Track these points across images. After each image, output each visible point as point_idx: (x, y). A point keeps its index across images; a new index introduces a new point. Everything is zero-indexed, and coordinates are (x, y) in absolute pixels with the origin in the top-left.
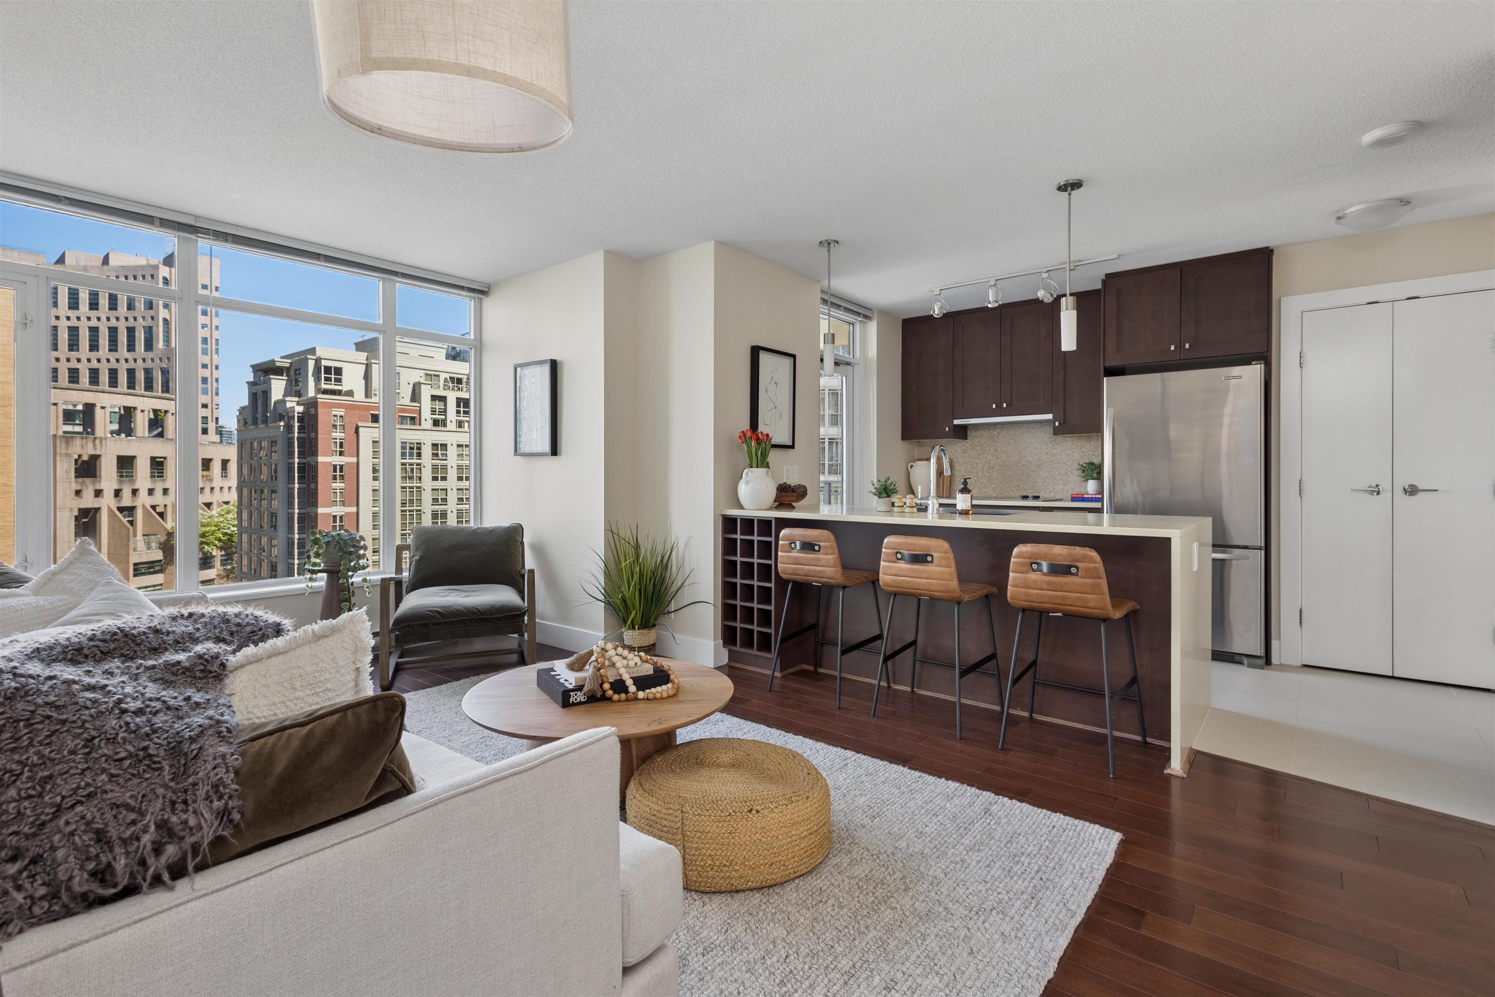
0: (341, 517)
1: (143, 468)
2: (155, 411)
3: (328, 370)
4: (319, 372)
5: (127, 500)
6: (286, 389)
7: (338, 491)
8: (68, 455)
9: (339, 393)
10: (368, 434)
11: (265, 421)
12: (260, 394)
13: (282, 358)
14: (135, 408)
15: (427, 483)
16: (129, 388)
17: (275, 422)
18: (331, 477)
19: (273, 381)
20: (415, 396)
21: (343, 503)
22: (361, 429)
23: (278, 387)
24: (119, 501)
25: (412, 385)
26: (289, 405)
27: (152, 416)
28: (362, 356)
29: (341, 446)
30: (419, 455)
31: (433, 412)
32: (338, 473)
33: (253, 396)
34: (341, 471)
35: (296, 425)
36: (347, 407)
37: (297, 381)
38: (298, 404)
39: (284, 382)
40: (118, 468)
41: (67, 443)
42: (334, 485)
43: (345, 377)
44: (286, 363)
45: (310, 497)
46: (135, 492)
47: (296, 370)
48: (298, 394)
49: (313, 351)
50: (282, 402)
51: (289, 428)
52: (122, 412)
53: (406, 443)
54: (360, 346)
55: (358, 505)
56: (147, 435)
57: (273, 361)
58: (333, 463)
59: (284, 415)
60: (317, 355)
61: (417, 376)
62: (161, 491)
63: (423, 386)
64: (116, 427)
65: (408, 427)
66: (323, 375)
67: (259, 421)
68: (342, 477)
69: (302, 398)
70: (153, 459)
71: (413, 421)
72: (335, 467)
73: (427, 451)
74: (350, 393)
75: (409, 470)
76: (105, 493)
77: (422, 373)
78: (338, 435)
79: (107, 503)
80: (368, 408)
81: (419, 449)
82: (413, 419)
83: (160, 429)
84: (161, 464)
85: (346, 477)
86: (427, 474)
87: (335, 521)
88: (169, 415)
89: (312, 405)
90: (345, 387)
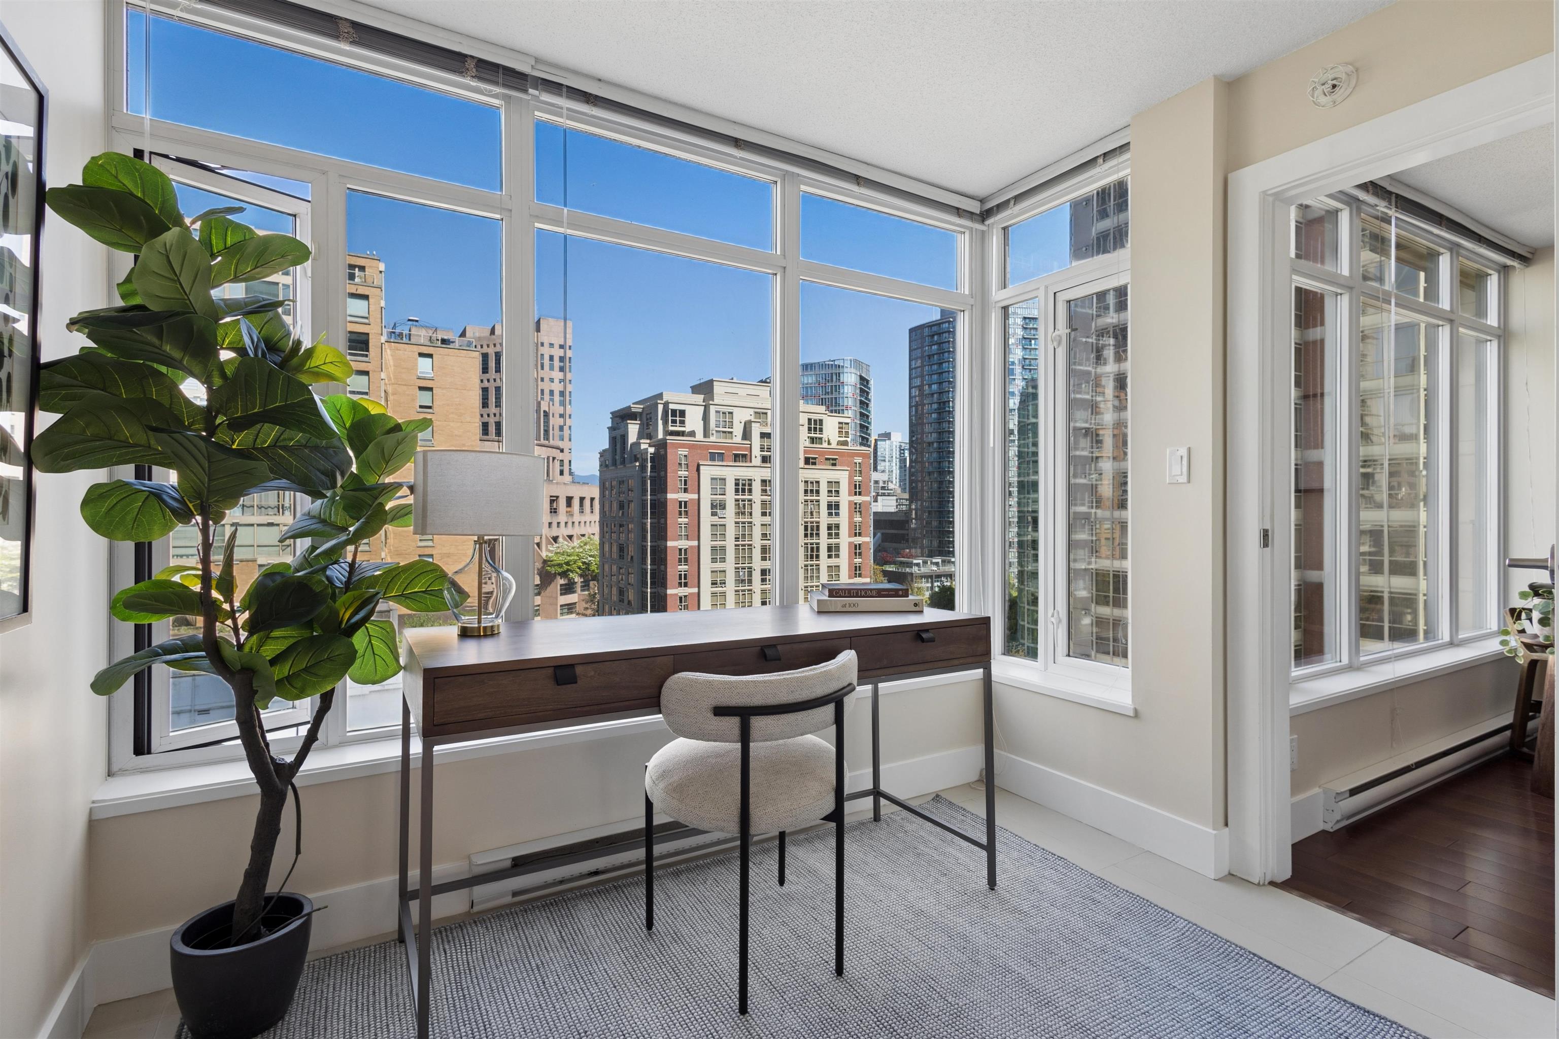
0: (686, 550)
3: (674, 412)
4: (667, 416)
6: (639, 432)
7: (683, 526)
9: (682, 434)
10: (707, 472)
11: (623, 462)
12: (619, 438)
13: (633, 404)
15: (757, 519)
17: (631, 462)
18: (677, 513)
19: (630, 426)
20: (746, 435)
21: (687, 538)
22: (702, 468)
23: (633, 429)
25: (743, 424)
26: (643, 447)
28: (699, 398)
29: (685, 484)
30: (750, 491)
31: (762, 449)
32: (683, 509)
33: (613, 440)
34: (685, 507)
35: (649, 464)
36: (691, 447)
37: (648, 425)
38: (650, 446)
39: (638, 426)
42: (679, 520)
43: (688, 419)
44: (638, 408)
45: (661, 533)
47: (647, 414)
48: (649, 437)
49: (660, 396)
50: (637, 444)
51: (643, 467)
53: (739, 480)
54: (696, 389)
55: (699, 540)
57: (630, 407)
58: (680, 500)
59: (637, 455)
60: (664, 400)
61: (748, 415)
63: (753, 425)
65: (741, 464)
66: (670, 418)
67: (618, 462)
68: (686, 512)
69: (653, 440)
71: (744, 459)
72: (680, 502)
73: (757, 487)
74: (692, 434)
75: (741, 506)
77: (752, 411)
78: (682, 473)
80: (708, 447)
81: (750, 485)
82: (744, 456)
85: (689, 512)
86: (757, 509)
87: (680, 554)
89: (662, 446)
90: (688, 428)
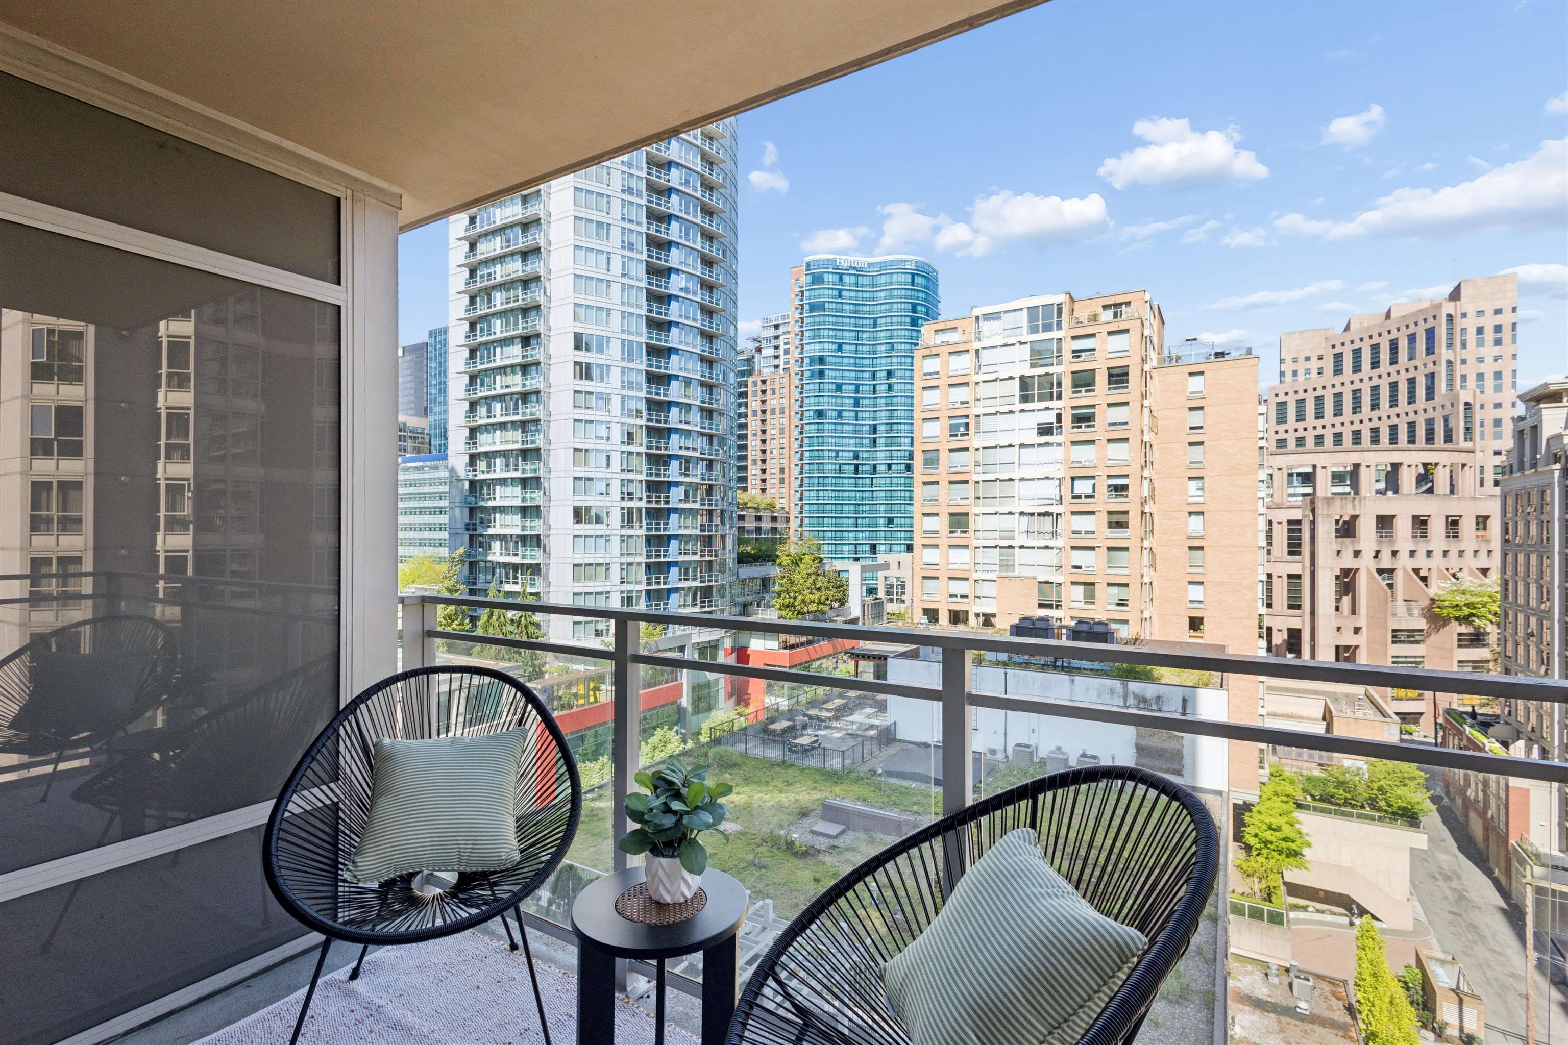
1: (1403, 528)
2: (1425, 465)
5: (1386, 562)
8: (1328, 516)
11: (1534, 465)
12: (1527, 431)
14: (1401, 464)
16: (1409, 442)
19: (1547, 411)
24: (1378, 563)
27: (1422, 471)
40: (1377, 528)
41: (1328, 504)
46: (1394, 553)
52: (1389, 469)
56: (1414, 491)
62: (1425, 553)
64: (1382, 485)
70: (1415, 518)
76: (1363, 554)
79: (1366, 566)
83: (1430, 485)
84: (1425, 523)
88: (1440, 467)
